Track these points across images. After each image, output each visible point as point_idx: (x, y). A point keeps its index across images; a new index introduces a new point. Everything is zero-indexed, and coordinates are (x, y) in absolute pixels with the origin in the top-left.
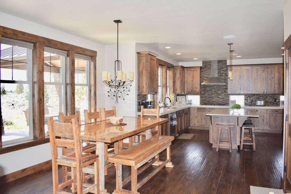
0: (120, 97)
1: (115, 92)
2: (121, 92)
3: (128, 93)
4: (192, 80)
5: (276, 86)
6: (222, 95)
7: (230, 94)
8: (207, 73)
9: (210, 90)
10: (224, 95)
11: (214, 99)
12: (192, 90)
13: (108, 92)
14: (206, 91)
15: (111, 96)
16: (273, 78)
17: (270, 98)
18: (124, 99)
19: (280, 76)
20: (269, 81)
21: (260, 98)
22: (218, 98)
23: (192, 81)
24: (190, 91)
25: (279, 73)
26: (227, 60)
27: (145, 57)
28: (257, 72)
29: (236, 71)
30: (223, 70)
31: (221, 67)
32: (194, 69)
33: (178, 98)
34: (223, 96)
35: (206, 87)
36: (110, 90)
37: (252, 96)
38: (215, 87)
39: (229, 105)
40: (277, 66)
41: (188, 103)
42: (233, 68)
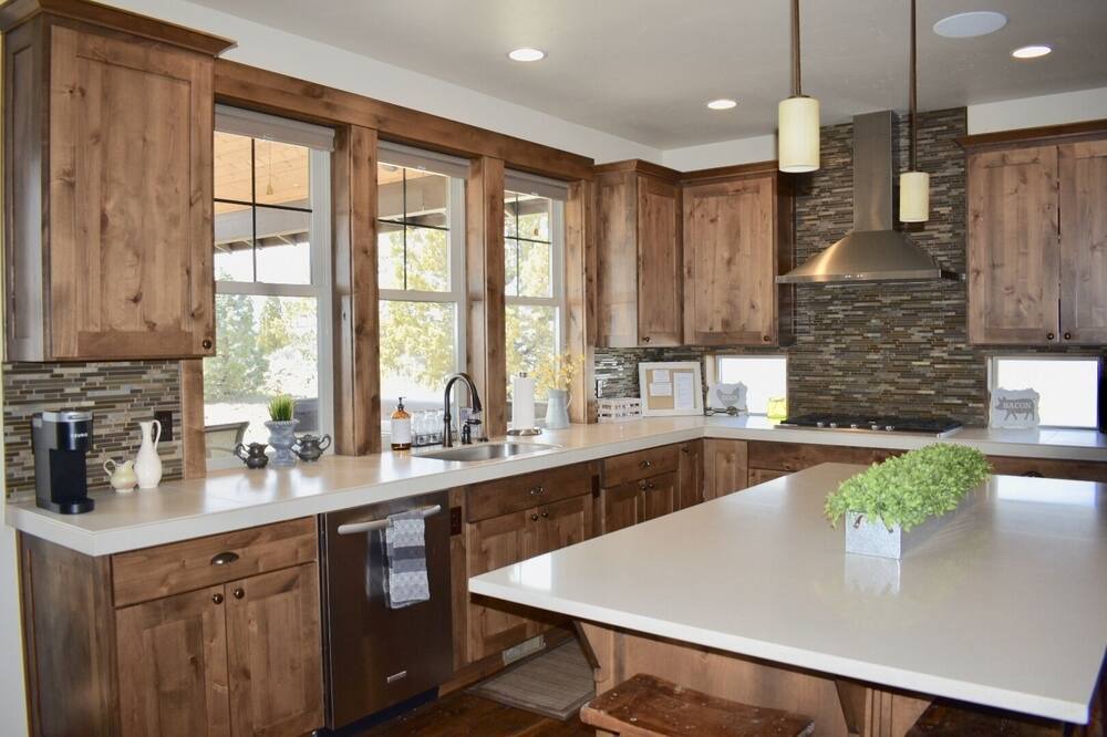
4: (726, 255)
6: (936, 353)
7: (986, 348)
8: (833, 204)
9: (851, 324)
10: (950, 354)
11: (876, 383)
12: (726, 323)
14: (828, 326)
22: (907, 373)
23: (730, 262)
24: (718, 328)
26: (963, 110)
29: (1024, 181)
32: (738, 184)
33: (649, 373)
34: (944, 361)
35: (830, 302)
38: (887, 300)
39: (983, 425)
41: (721, 406)
42: (1003, 158)
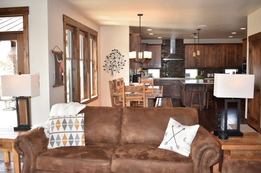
0: (115, 70)
1: (110, 66)
2: (116, 67)
3: (123, 67)
5: (223, 61)
7: (185, 68)
13: (104, 66)
15: (106, 70)
16: (221, 55)
17: (218, 71)
18: (119, 72)
19: (226, 54)
20: (218, 58)
21: (210, 71)
25: (226, 51)
26: (183, 39)
27: (136, 38)
28: (208, 50)
29: (191, 49)
30: (180, 48)
31: (179, 45)
32: (156, 46)
34: (180, 70)
36: (106, 65)
37: (203, 69)
39: (185, 77)
40: (224, 46)
41: (149, 76)
42: (189, 46)
